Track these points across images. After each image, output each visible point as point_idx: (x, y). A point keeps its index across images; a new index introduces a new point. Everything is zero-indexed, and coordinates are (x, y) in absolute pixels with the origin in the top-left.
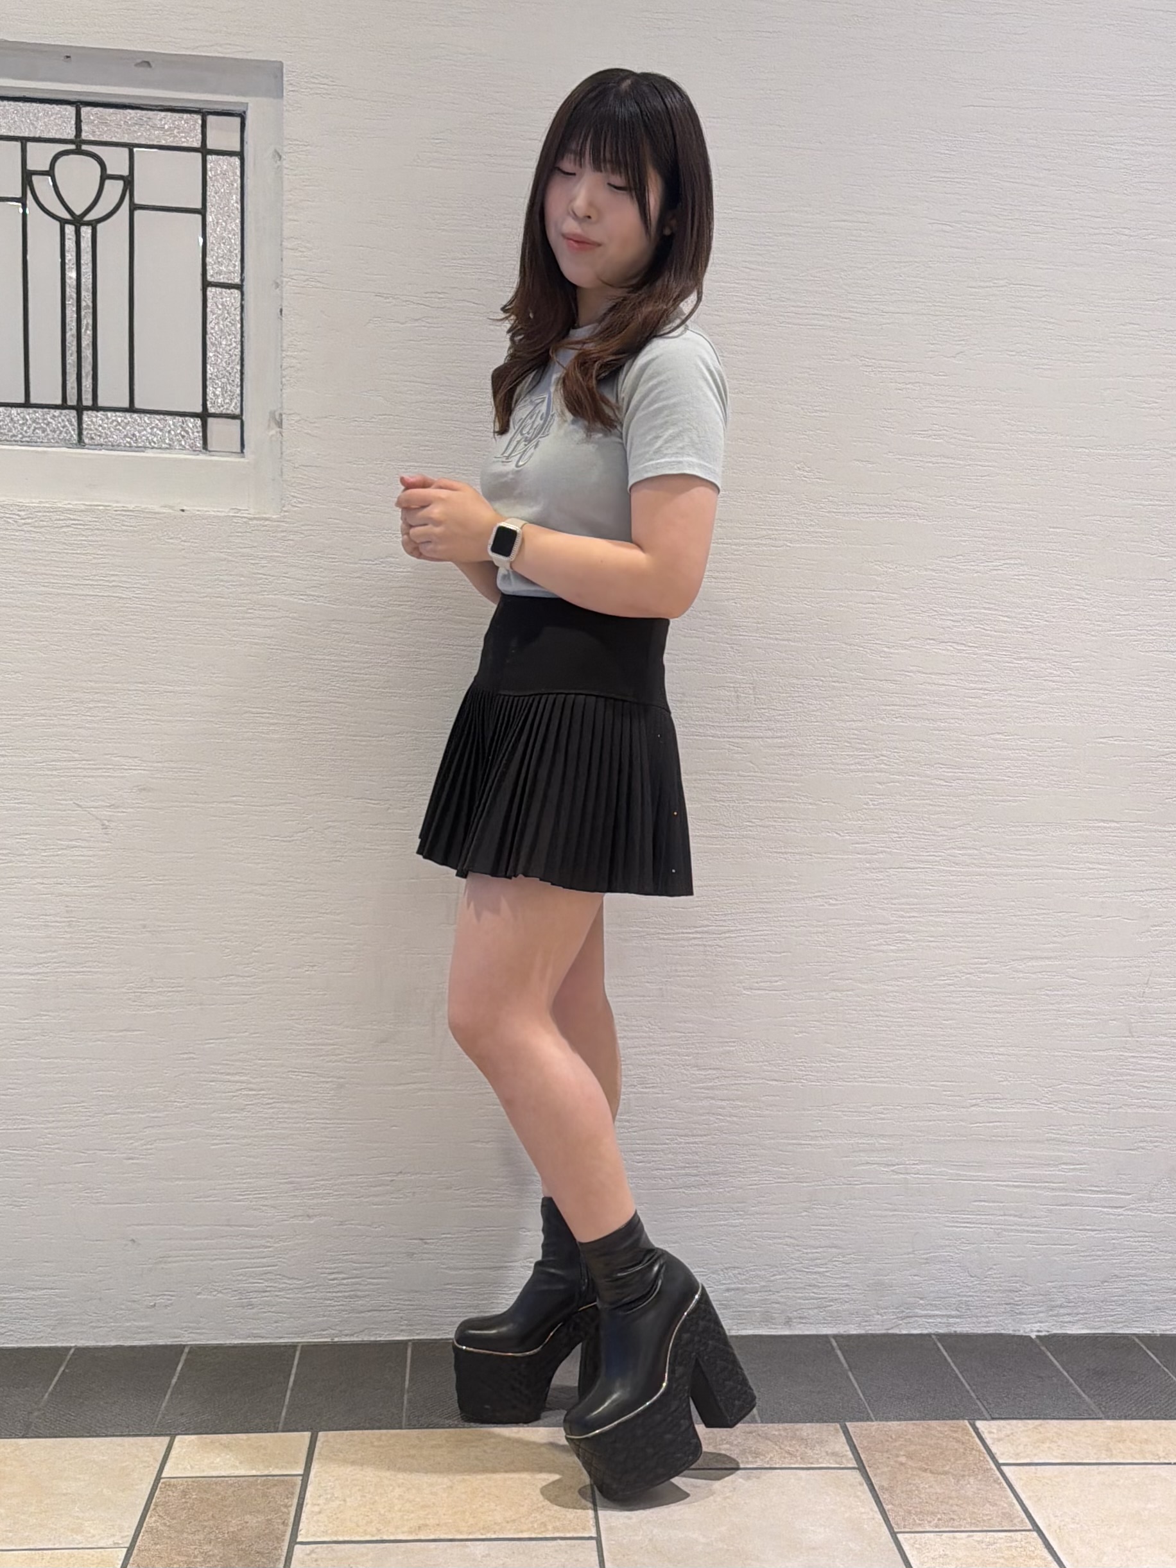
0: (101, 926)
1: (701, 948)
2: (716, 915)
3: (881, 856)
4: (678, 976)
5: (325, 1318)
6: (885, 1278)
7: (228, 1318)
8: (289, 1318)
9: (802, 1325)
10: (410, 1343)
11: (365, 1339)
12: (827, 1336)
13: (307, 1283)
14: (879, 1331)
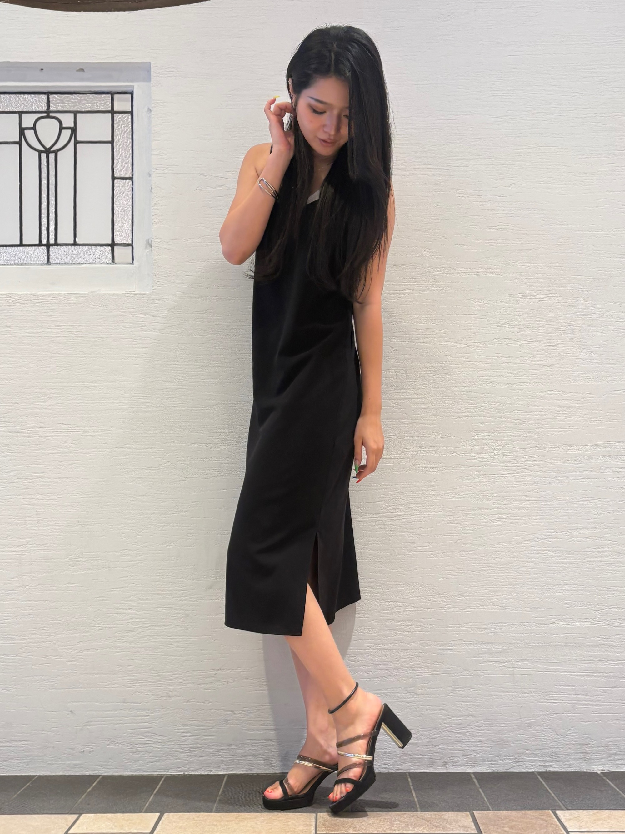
1: (383, 527)
5: (180, 760)
6: (504, 736)
7: (124, 760)
8: (159, 760)
9: (454, 766)
10: (226, 776)
11: (202, 773)
12: (469, 773)
13: (169, 739)
14: (502, 770)
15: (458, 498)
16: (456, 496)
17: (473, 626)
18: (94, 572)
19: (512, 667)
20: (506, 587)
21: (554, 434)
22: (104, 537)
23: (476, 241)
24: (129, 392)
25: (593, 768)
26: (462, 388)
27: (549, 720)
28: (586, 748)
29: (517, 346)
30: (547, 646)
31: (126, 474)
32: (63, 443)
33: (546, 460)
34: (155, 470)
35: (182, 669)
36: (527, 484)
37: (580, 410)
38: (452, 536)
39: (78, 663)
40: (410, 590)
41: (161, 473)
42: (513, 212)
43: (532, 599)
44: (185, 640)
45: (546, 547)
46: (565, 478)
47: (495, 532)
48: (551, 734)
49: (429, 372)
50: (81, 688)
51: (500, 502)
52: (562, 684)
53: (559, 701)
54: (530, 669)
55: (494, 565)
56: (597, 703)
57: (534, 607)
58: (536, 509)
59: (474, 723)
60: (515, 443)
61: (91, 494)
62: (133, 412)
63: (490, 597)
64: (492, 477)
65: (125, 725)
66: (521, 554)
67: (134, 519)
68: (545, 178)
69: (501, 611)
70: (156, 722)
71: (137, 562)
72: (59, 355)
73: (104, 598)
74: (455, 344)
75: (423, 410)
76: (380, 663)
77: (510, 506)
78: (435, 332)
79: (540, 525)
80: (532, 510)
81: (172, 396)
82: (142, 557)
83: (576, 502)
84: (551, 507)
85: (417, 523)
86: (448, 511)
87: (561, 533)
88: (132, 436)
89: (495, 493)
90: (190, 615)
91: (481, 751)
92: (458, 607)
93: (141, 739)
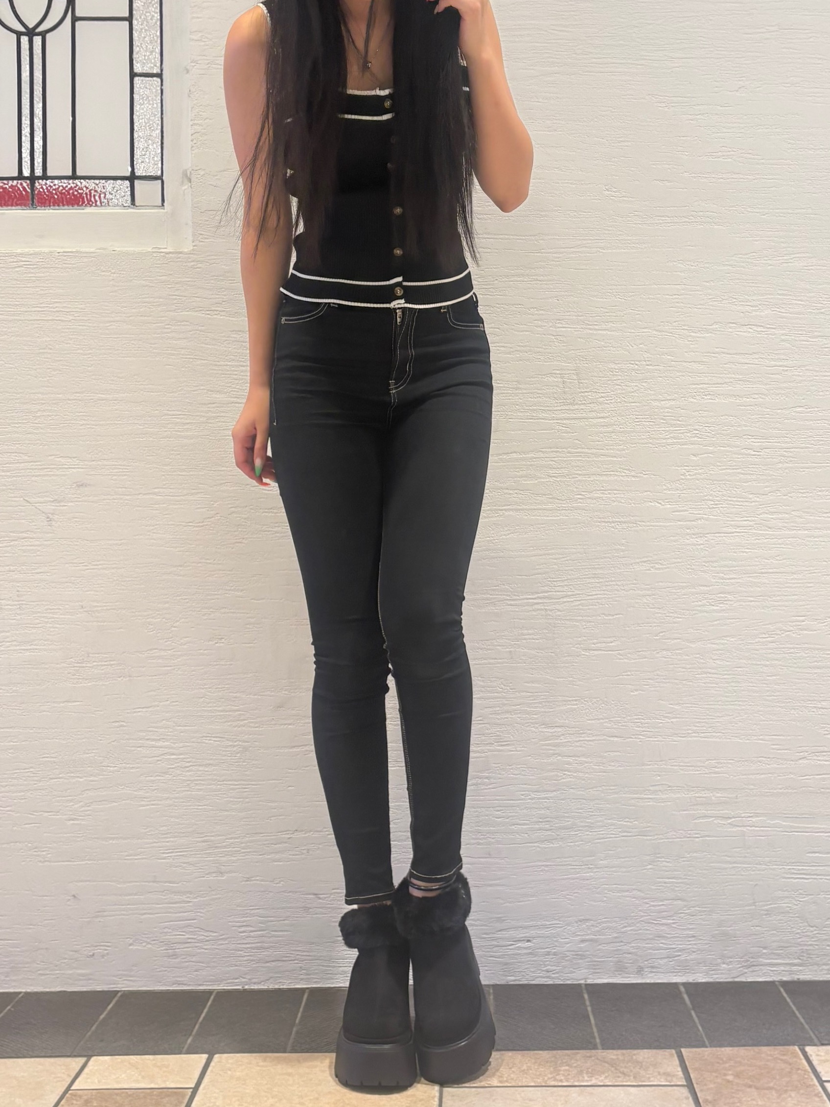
0: (46, 607)
1: (543, 612)
3: (699, 522)
4: (525, 639)
5: (236, 968)
6: (729, 929)
7: (156, 967)
8: (207, 967)
9: (654, 974)
10: (307, 991)
11: (271, 987)
12: (676, 984)
13: (221, 936)
14: (726, 979)
15: (659, 569)
16: (657, 566)
17: (681, 764)
18: (106, 683)
19: (741, 825)
20: (733, 705)
21: (804, 471)
22: (122, 630)
23: (686, 176)
24: (158, 408)
26: (664, 402)
27: (797, 905)
29: (749, 335)
30: (795, 792)
31: (154, 533)
32: (58, 487)
33: (792, 513)
35: (240, 830)
36: (763, 548)
38: (651, 626)
39: (83, 823)
40: (586, 709)
41: (207, 532)
42: (743, 131)
43: (771, 722)
44: (244, 787)
45: (791, 644)
46: (821, 539)
47: (716, 620)
48: (801, 924)
49: (615, 378)
50: (88, 860)
51: (723, 575)
52: (817, 851)
53: (813, 877)
54: (769, 827)
55: (713, 671)
57: (775, 734)
58: (777, 585)
59: (684, 910)
60: (745, 486)
61: (100, 564)
62: (164, 438)
63: (708, 719)
64: (711, 538)
65: (156, 915)
66: (756, 654)
67: (168, 602)
68: (792, 78)
69: (725, 740)
70: (202, 911)
71: (173, 668)
72: (51, 351)
73: (122, 723)
74: (655, 332)
75: (605, 434)
76: (541, 820)
77: (739, 581)
78: (624, 312)
79: (784, 610)
80: (771, 587)
81: (222, 414)
82: (178, 660)
84: (799, 583)
85: (597, 607)
86: (644, 589)
87: (815, 623)
88: (164, 475)
89: (716, 561)
90: (251, 748)
91: (695, 950)
92: (659, 734)
93: (178, 937)
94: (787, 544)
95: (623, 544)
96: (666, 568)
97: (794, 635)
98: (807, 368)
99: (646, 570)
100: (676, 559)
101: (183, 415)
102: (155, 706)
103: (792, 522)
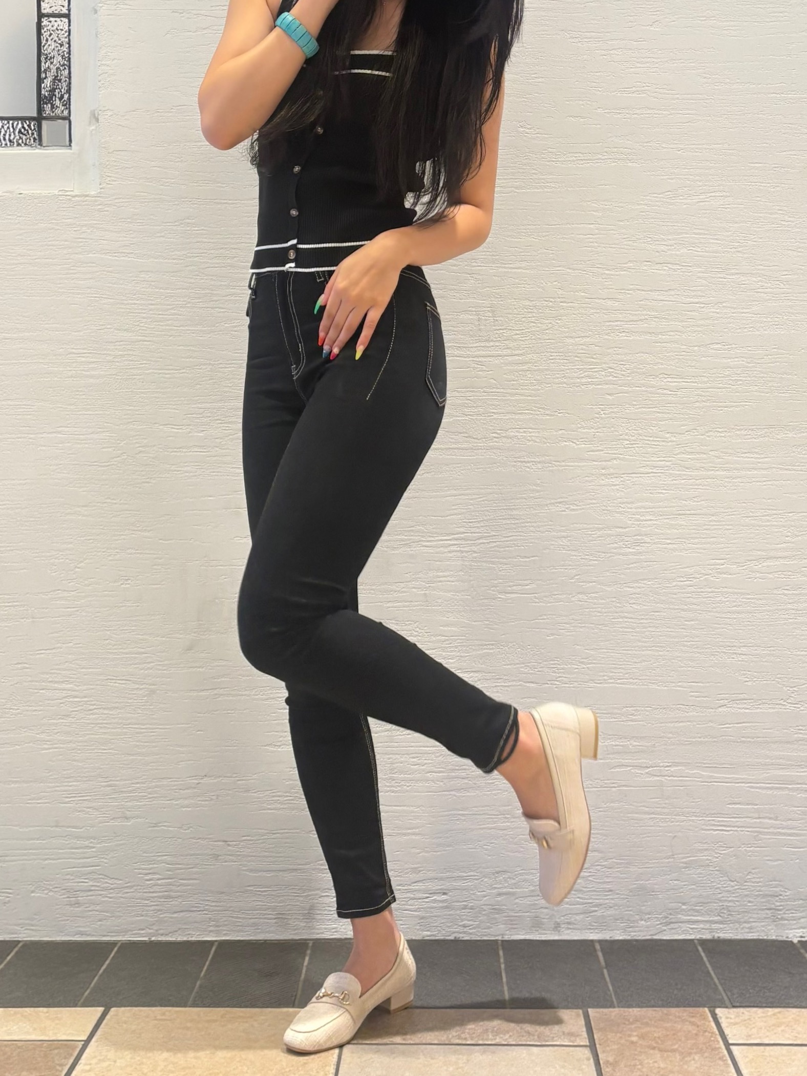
1: (459, 554)
2: (470, 522)
3: (615, 462)
4: (440, 581)
5: (142, 918)
6: (647, 882)
7: (58, 916)
8: (111, 917)
9: (571, 930)
10: (216, 943)
11: (177, 940)
12: (592, 941)
13: (126, 883)
14: (644, 936)
15: (574, 510)
16: (572, 507)
18: (8, 624)
19: (659, 774)
20: (650, 650)
21: (722, 411)
22: (25, 570)
23: (599, 111)
24: (63, 347)
25: (787, 933)
26: (579, 339)
27: (717, 858)
28: (776, 901)
29: (665, 273)
30: (715, 742)
31: (58, 473)
33: (710, 453)
34: (101, 466)
35: (145, 775)
36: (681, 489)
37: (762, 375)
38: (566, 569)
40: (502, 653)
41: (112, 471)
42: (657, 65)
43: (689, 669)
44: (151, 730)
45: (710, 588)
46: (739, 480)
47: (632, 564)
48: (721, 879)
49: (530, 316)
51: (639, 516)
52: (738, 802)
53: (733, 829)
54: (688, 777)
55: (630, 615)
56: (792, 831)
57: (694, 680)
58: (694, 527)
59: (601, 862)
60: (662, 424)
63: (624, 664)
64: (627, 478)
65: (58, 861)
66: (673, 598)
67: (72, 543)
69: (642, 687)
70: (106, 857)
71: (76, 609)
73: (25, 665)
74: (568, 270)
75: (520, 373)
77: (655, 522)
78: (539, 252)
79: (702, 553)
80: (688, 529)
81: (130, 352)
82: (82, 601)
83: (757, 516)
84: (718, 525)
85: (513, 548)
86: (560, 531)
87: (735, 566)
88: (68, 415)
89: (632, 503)
90: (158, 691)
91: (611, 905)
92: (574, 680)
93: (82, 884)
94: (705, 485)
95: (539, 484)
96: (580, 509)
97: (712, 579)
98: (724, 304)
99: (561, 511)
100: (591, 500)
101: (89, 353)
102: (58, 648)
103: (710, 462)
